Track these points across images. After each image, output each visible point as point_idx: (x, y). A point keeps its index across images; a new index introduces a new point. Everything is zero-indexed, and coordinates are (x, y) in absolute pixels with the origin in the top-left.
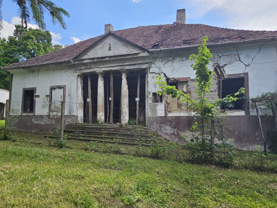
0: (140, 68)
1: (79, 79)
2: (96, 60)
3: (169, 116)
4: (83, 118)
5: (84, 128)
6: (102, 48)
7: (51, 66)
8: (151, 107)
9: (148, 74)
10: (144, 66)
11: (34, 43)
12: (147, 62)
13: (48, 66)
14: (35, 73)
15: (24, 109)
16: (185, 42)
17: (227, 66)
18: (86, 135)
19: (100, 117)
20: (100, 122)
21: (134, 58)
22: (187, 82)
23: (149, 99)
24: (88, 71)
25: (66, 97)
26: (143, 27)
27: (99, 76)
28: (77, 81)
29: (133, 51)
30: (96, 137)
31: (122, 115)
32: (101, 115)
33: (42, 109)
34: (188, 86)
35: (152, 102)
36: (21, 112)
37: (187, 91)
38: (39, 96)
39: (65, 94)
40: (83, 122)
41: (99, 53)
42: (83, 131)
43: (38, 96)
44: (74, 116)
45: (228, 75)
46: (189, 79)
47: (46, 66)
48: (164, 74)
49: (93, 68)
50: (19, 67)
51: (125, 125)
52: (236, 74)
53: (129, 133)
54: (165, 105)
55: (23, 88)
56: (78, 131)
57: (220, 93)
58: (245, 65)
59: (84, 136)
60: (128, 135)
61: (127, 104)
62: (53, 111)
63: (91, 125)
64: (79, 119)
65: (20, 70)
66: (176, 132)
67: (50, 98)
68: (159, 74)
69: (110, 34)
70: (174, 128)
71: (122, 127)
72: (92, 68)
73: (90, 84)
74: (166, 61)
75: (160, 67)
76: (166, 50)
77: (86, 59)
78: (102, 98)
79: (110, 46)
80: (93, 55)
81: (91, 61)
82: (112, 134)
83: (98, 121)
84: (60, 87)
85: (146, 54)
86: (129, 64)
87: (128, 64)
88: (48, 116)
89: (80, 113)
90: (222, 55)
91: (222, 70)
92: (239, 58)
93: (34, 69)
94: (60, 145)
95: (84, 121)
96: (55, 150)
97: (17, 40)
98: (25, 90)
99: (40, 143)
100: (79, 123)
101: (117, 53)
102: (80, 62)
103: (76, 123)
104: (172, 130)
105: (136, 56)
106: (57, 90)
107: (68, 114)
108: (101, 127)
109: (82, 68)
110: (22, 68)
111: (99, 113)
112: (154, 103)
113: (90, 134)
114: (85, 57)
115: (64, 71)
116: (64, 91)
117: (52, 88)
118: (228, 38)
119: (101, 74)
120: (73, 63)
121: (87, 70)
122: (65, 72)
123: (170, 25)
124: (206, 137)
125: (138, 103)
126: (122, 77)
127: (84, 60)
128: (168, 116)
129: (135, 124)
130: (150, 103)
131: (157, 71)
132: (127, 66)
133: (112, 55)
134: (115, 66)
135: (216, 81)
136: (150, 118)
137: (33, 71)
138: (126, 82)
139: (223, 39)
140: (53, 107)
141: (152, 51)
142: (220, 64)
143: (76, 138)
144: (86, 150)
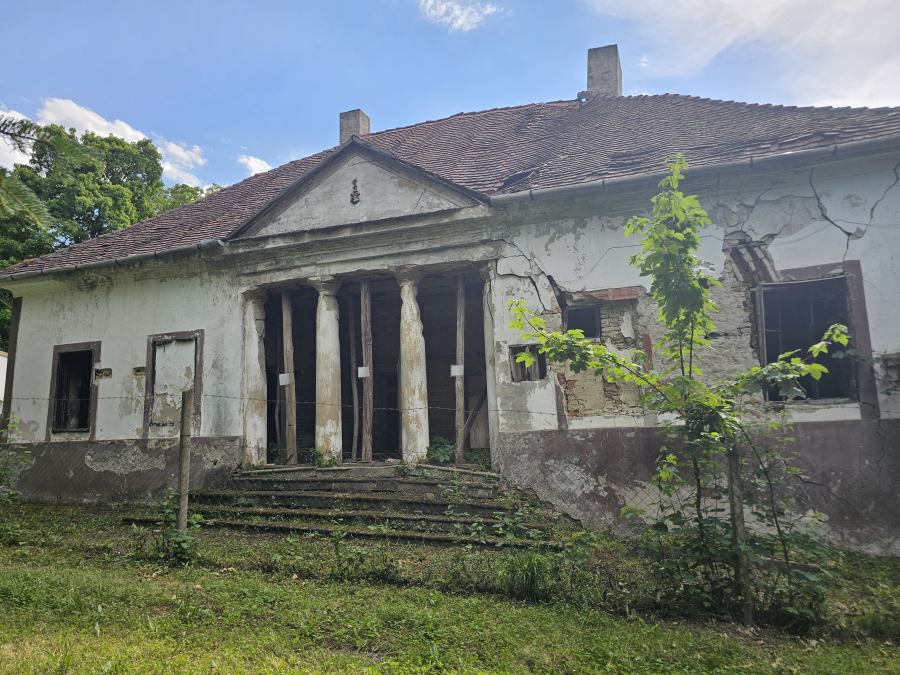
0: (462, 262)
1: (251, 308)
2: (307, 239)
3: (575, 430)
4: (264, 445)
5: (270, 481)
6: (329, 195)
7: (152, 263)
8: (506, 398)
9: (493, 282)
10: (477, 255)
11: (100, 184)
12: (485, 238)
13: (141, 264)
14: (96, 292)
15: (58, 422)
16: (619, 162)
17: (776, 240)
18: (275, 511)
19: (327, 441)
20: (327, 458)
21: (439, 226)
22: (633, 302)
23: (497, 369)
24: (281, 277)
25: (205, 372)
26: (474, 113)
27: (322, 294)
28: (245, 313)
29: (436, 201)
30: (310, 516)
31: (404, 432)
32: (329, 435)
33: (121, 417)
34: (636, 317)
35: (509, 381)
36: (47, 432)
37: (637, 337)
38: (110, 370)
39: (201, 362)
40: (264, 459)
41: (317, 214)
42: (263, 493)
43: (108, 373)
44: (232, 439)
45: (782, 272)
46: (640, 293)
47: (133, 264)
48: (550, 278)
49: (299, 267)
50: (43, 274)
51: (417, 467)
52: (816, 267)
53: (430, 496)
54: (557, 389)
55: (56, 348)
56: (246, 497)
57: (758, 339)
58: (845, 232)
59: (266, 515)
60: (427, 504)
61: (420, 389)
62: (158, 425)
63: (293, 470)
64: (252, 451)
65: (46, 282)
66: (605, 489)
67: (150, 378)
68: (528, 281)
69: (354, 147)
70: (596, 473)
71: (404, 475)
72: (295, 267)
73: (290, 322)
74: (552, 231)
75: (532, 254)
76: (549, 193)
77: (274, 237)
78: (331, 371)
79: (355, 187)
80: (295, 222)
81: (290, 242)
82: (368, 501)
83: (321, 455)
84: (183, 339)
85: (480, 211)
86: (425, 247)
87: (419, 247)
88: (142, 443)
89: (255, 426)
90: (757, 203)
91: (760, 255)
92: (822, 208)
93: (93, 279)
94: (175, 555)
95: (271, 458)
96: (154, 575)
97: (44, 176)
98: (63, 351)
99: (104, 548)
100: (251, 466)
101: (381, 212)
102: (254, 246)
103: (240, 466)
104: (587, 481)
105: (446, 221)
106: (173, 348)
107: (213, 434)
108: (327, 476)
109: (261, 268)
110: (51, 277)
111: (324, 425)
112: (519, 384)
113: (288, 507)
114: (272, 229)
115: (198, 279)
116: (198, 352)
117: (157, 343)
118: (774, 141)
119: (328, 285)
120: (227, 251)
121: (277, 274)
122: (202, 284)
123: (567, 104)
124: (712, 511)
125: (459, 384)
126: (400, 291)
127: (265, 239)
128: (570, 428)
129: (452, 461)
130: (504, 383)
131: (522, 268)
132: (416, 256)
133: (364, 219)
134: (374, 258)
135: (741, 297)
136: (505, 438)
137: (92, 283)
138: (415, 312)
139: (755, 144)
140: (157, 409)
141: (503, 200)
142: (749, 233)
143: (239, 522)
144: (269, 569)
